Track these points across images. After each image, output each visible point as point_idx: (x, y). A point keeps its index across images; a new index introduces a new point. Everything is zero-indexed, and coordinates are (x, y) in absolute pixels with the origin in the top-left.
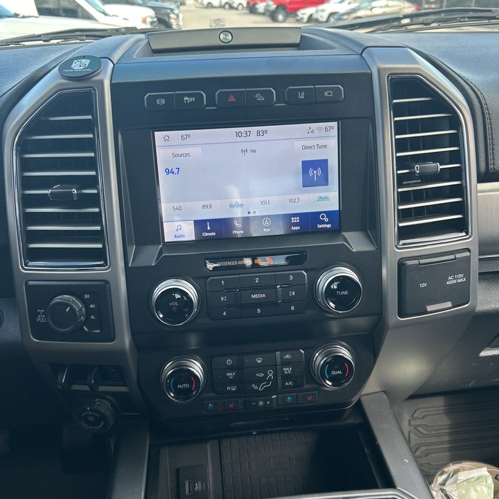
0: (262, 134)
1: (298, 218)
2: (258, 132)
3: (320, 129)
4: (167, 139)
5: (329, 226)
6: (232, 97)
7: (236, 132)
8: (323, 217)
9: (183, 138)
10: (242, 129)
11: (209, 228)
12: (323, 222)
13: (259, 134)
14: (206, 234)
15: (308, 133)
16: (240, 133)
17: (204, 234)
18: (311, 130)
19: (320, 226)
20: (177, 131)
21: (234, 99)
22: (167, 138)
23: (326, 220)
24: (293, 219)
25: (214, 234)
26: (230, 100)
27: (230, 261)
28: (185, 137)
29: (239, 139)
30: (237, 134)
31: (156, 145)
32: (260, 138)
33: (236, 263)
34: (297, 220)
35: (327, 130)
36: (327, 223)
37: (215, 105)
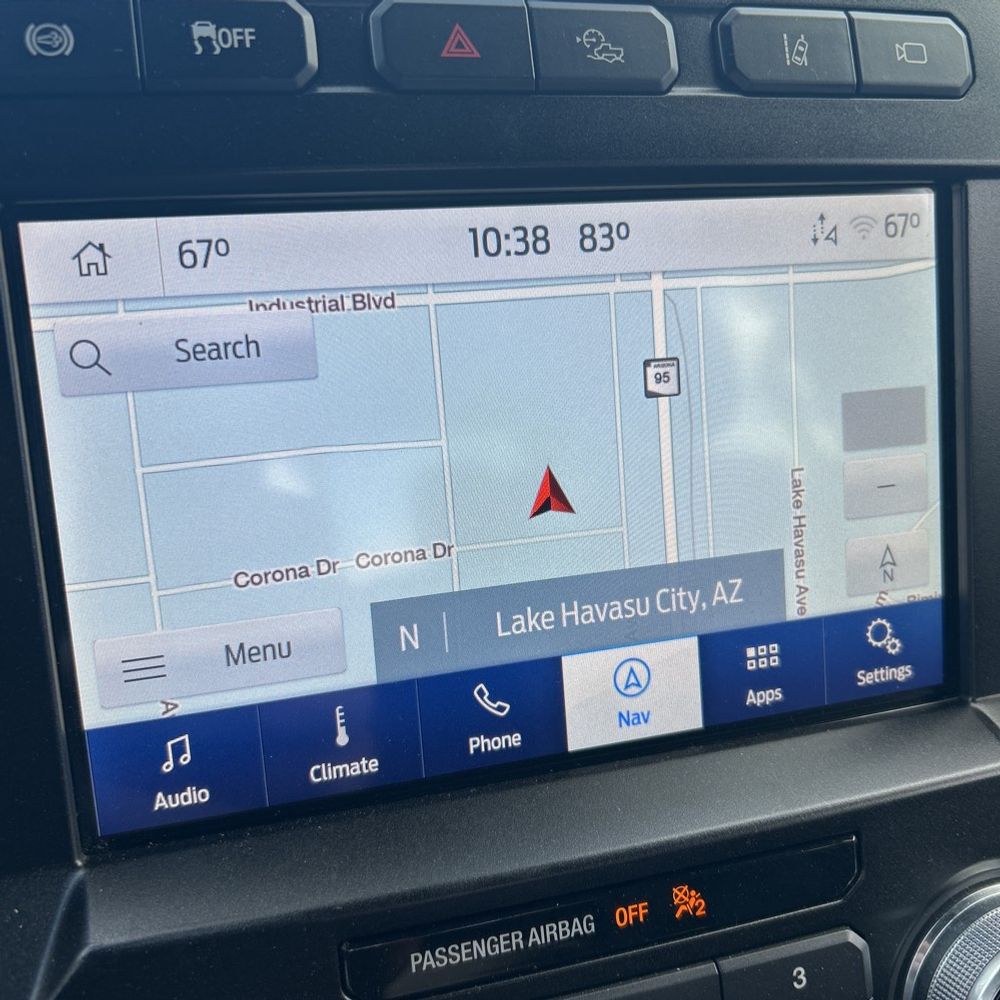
0: (606, 243)
1: (775, 648)
2: (586, 233)
3: (861, 223)
4: (94, 263)
5: (903, 673)
6: (458, 33)
7: (474, 231)
8: (880, 633)
9: (188, 259)
10: (505, 217)
11: (342, 739)
12: (882, 659)
13: (588, 243)
14: (330, 772)
15: (815, 240)
16: (491, 236)
17: (318, 774)
18: (828, 227)
19: (866, 678)
20: (151, 221)
21: (467, 42)
22: (92, 255)
23: (893, 645)
24: (751, 652)
25: (373, 765)
26: (449, 51)
27: (481, 934)
28: (201, 250)
29: (486, 267)
30: (482, 243)
31: (33, 296)
32: (598, 261)
33: (517, 939)
34: (769, 656)
35: (891, 229)
36: (894, 661)
37: (367, 75)
